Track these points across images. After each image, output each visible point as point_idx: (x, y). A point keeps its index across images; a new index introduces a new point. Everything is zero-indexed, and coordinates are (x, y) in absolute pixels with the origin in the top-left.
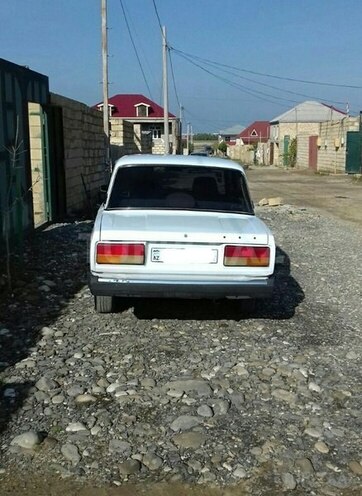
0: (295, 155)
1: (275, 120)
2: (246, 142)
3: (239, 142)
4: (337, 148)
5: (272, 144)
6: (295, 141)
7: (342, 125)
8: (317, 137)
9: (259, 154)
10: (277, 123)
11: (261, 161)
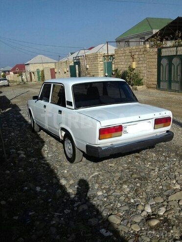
0: (44, 77)
1: (27, 63)
2: (15, 73)
3: (11, 73)
4: (65, 73)
5: (30, 73)
6: (43, 71)
7: (66, 64)
8: (54, 69)
9: (24, 77)
10: (28, 64)
11: (25, 80)
